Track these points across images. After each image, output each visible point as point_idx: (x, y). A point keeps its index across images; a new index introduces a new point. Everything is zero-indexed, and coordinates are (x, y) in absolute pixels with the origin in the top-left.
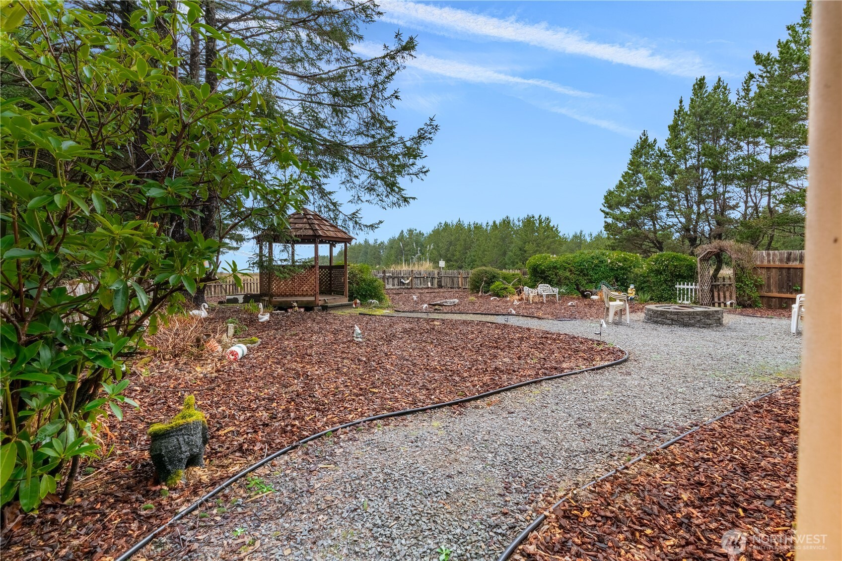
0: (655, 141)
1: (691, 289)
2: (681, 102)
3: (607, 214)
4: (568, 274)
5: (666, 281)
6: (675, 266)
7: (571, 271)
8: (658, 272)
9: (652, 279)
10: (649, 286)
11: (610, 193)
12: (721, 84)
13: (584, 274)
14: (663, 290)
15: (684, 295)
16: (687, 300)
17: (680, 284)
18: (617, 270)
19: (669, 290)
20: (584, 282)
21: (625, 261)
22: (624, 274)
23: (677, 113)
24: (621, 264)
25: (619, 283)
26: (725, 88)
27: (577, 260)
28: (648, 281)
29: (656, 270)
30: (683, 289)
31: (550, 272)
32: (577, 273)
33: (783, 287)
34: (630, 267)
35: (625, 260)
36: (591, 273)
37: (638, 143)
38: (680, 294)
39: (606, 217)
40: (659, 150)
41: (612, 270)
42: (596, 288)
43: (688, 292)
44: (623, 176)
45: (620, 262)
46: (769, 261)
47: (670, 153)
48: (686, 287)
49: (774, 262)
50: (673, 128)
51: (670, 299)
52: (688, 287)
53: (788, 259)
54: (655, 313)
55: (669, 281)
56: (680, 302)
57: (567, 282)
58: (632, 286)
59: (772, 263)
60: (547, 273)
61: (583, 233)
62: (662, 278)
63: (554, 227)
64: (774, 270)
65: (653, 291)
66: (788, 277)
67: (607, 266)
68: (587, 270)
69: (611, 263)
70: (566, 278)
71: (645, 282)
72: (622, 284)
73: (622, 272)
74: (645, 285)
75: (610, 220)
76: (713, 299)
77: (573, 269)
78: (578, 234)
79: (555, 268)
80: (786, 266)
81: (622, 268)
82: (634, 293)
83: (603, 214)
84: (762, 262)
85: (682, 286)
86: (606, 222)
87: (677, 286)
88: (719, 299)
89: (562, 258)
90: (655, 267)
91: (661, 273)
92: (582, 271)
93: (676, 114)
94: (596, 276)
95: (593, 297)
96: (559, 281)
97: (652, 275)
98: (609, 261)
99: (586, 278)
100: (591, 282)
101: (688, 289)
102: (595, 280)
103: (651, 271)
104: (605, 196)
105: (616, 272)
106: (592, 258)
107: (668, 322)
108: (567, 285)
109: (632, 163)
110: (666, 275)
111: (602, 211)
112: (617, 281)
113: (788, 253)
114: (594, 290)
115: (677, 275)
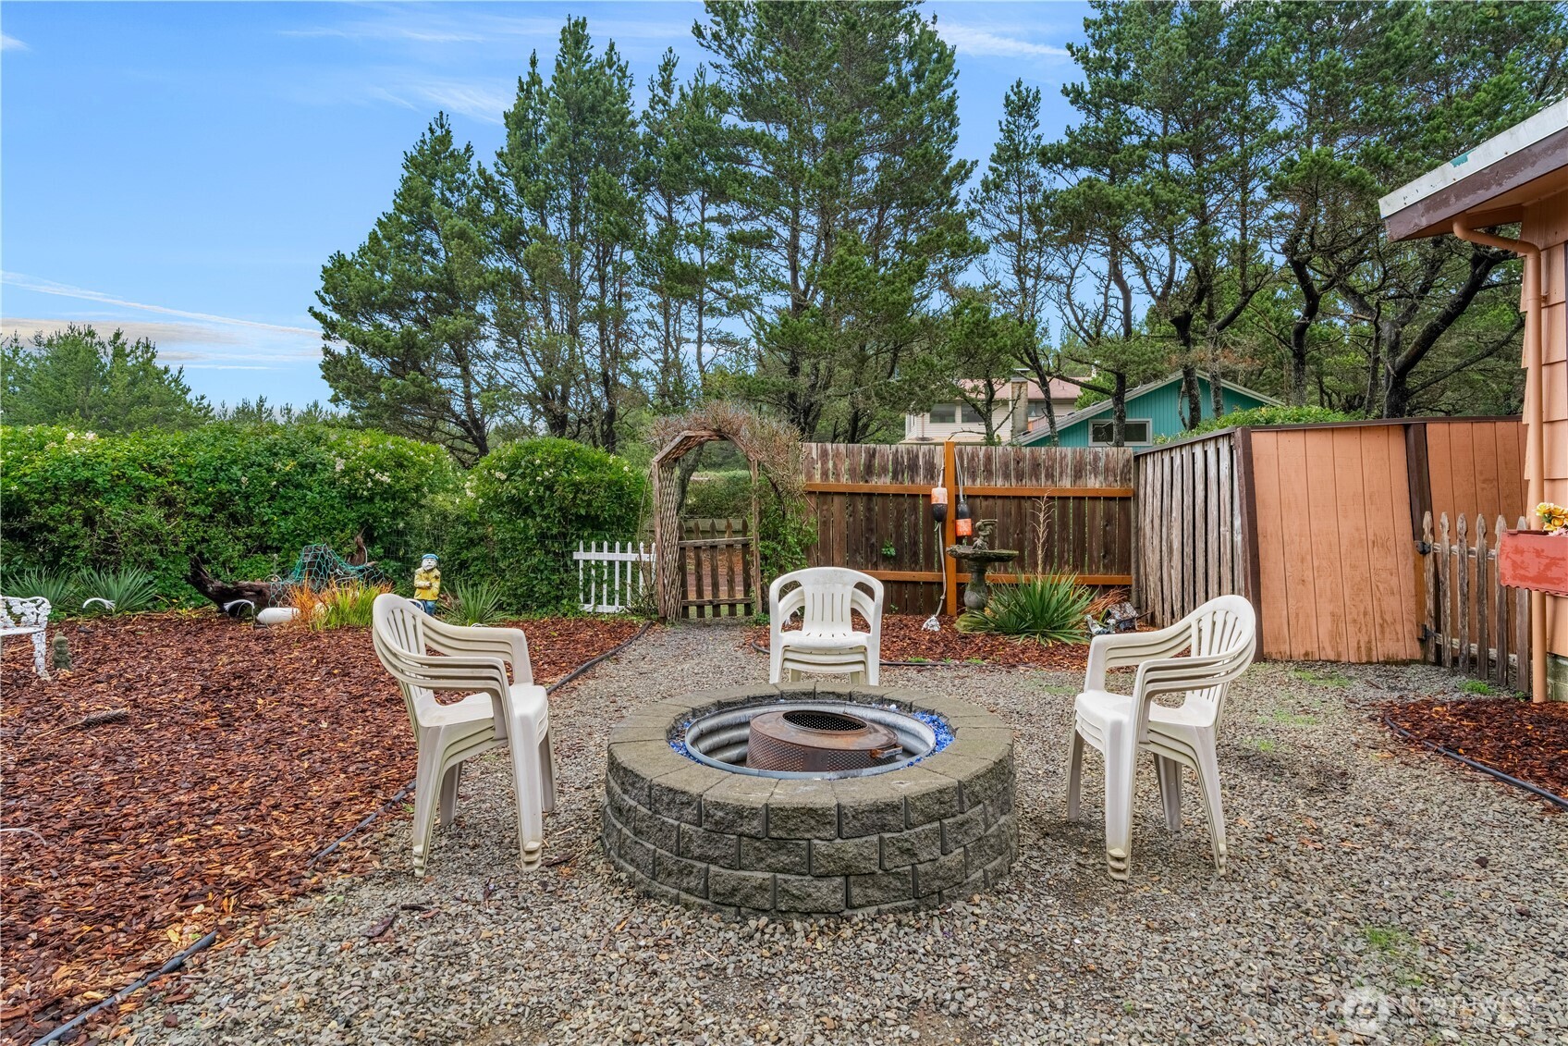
0: (468, 149)
1: (623, 565)
2: (533, 63)
3: (330, 327)
4: (153, 515)
5: (543, 536)
6: (577, 487)
7: (169, 502)
8: (521, 507)
9: (498, 529)
10: (484, 558)
11: (340, 262)
12: (615, 59)
13: (233, 516)
14: (535, 569)
15: (599, 585)
16: (611, 602)
17: (587, 549)
18: (370, 500)
19: (554, 571)
20: (234, 550)
21: (400, 465)
22: (395, 514)
23: (525, 90)
24: (386, 479)
25: (379, 550)
26: (622, 70)
27: (200, 455)
28: (483, 538)
29: (512, 500)
30: (599, 564)
31: (54, 510)
32: (199, 510)
33: (857, 551)
34: (417, 488)
35: (400, 463)
36: (265, 511)
37: (423, 142)
38: (587, 582)
39: (326, 337)
40: (482, 172)
41: (351, 497)
42: (284, 573)
43: (611, 573)
44: (380, 223)
45: (381, 468)
46: (825, 474)
47: (510, 188)
48: (605, 556)
49: (837, 475)
50: (516, 121)
51: (558, 599)
52: (612, 557)
53: (869, 469)
54: (721, 828)
55: (554, 537)
56: (588, 608)
57: (150, 551)
58: (429, 561)
59: (832, 480)
60: (38, 515)
61: (267, 405)
62: (532, 526)
63: (166, 370)
64: (836, 499)
65: (501, 573)
66: (868, 519)
67: (332, 483)
68: (247, 497)
69: (344, 473)
70: (142, 534)
71: (472, 543)
72: (390, 553)
73: (391, 505)
74: (474, 553)
75: (340, 347)
76: (685, 595)
77: (178, 492)
78: (253, 404)
79: (84, 487)
80: (862, 487)
81: (388, 493)
82: (437, 584)
83: (318, 324)
84: (810, 476)
85: (593, 556)
86: (327, 351)
87: (580, 555)
88: (700, 593)
89: (126, 447)
90: (510, 490)
91: (527, 512)
92: (222, 503)
93: (522, 89)
94: (287, 524)
95: (268, 614)
96: (109, 545)
97: (497, 517)
98: (340, 465)
99: (241, 532)
100: (265, 549)
101: (611, 563)
102: (283, 539)
103: (496, 502)
104: (325, 270)
105: (365, 508)
106: (272, 451)
107: (827, 892)
108: (151, 565)
109: (407, 192)
110: (546, 518)
111: (317, 316)
112: (370, 539)
113: (867, 450)
114: (276, 581)
115: (579, 517)
